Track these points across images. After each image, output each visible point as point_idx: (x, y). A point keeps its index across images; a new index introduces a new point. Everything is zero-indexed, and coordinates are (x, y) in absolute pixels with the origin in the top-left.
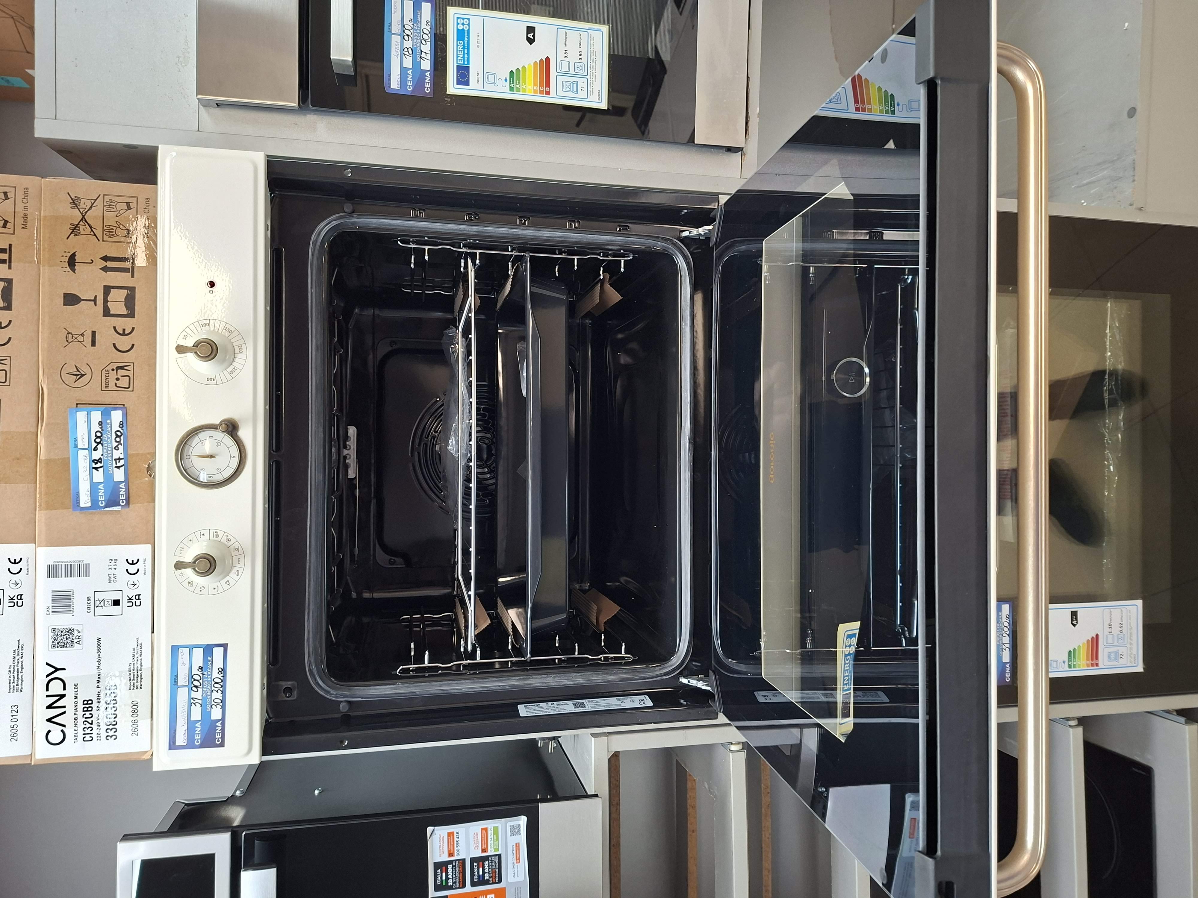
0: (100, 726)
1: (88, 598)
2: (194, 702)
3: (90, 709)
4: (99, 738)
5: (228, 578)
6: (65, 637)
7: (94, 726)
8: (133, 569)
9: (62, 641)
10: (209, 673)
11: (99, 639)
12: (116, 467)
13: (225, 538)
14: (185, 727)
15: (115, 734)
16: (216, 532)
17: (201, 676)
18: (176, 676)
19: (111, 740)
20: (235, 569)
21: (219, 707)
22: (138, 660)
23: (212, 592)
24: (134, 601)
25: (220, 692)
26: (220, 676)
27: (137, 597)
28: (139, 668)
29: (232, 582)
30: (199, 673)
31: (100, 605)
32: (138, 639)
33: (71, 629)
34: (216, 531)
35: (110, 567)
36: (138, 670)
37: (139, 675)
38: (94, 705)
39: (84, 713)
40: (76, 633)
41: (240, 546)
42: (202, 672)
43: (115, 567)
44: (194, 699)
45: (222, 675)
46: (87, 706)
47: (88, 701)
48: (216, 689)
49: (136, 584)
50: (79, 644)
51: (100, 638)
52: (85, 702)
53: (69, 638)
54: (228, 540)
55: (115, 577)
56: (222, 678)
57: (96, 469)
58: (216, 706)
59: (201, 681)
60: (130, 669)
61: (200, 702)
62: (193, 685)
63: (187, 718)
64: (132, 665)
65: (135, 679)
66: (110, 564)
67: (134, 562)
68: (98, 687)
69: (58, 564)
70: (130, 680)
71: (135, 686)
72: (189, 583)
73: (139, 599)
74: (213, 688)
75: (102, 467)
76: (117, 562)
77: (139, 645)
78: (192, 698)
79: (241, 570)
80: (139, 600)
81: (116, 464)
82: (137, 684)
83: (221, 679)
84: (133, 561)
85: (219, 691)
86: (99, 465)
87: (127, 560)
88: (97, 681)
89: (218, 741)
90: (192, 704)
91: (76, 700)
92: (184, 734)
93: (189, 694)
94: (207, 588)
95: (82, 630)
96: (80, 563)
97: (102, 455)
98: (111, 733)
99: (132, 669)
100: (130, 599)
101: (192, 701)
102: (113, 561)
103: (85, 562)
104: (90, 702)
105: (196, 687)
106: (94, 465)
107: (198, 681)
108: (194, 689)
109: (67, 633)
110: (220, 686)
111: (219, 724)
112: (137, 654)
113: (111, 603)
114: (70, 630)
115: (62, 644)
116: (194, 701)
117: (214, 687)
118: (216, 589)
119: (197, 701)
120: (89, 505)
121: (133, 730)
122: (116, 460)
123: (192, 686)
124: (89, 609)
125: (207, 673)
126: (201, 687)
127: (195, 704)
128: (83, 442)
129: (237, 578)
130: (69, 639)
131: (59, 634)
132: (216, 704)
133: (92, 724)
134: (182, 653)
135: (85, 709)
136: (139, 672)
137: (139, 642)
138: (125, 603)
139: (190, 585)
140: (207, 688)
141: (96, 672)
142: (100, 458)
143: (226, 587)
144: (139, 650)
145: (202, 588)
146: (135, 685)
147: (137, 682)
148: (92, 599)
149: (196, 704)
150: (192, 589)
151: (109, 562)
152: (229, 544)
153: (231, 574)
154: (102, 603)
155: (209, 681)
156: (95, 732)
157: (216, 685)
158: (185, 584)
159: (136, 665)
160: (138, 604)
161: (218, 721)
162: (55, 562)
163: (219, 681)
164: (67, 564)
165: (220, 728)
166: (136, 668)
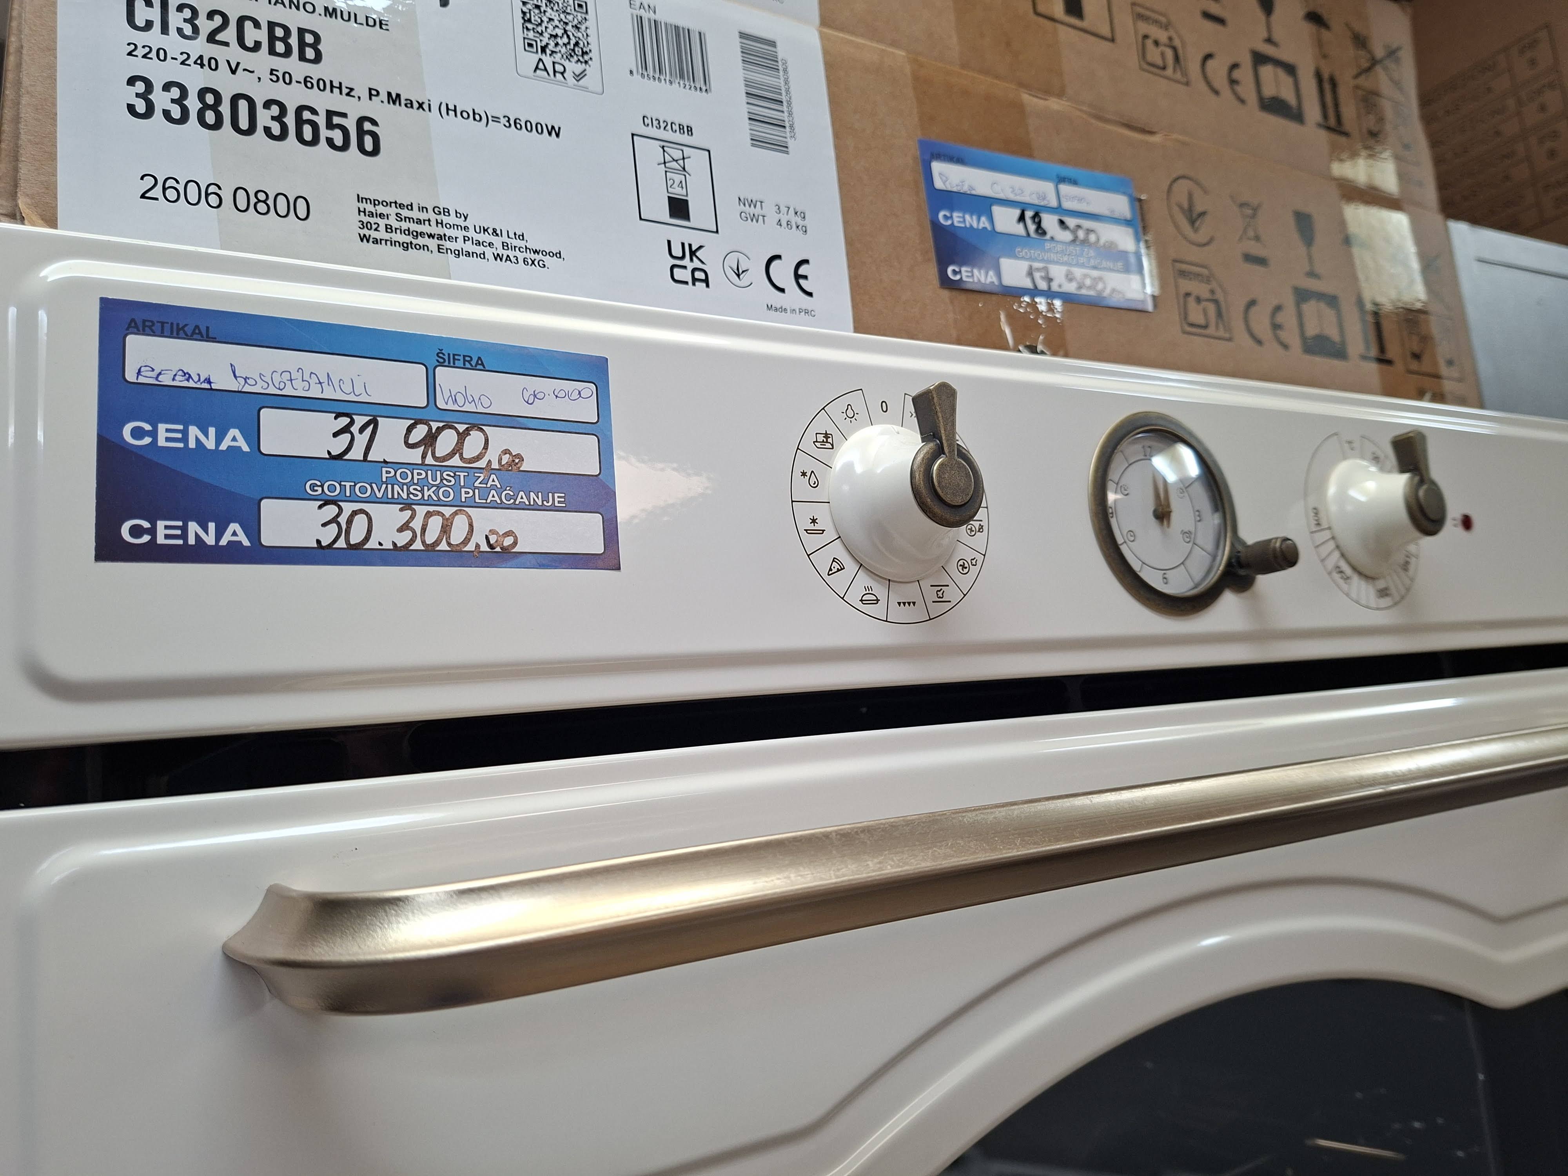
0: (202, 65)
1: (690, 130)
2: (355, 429)
3: (280, 47)
4: (140, 52)
5: (851, 567)
6: (560, 32)
7: (199, 47)
8: (783, 273)
9: (545, 19)
10: (493, 496)
11: (553, 131)
12: (1031, 267)
13: (968, 555)
14: (224, 382)
15: (158, 113)
16: (981, 527)
17: (482, 464)
18: (479, 365)
19: (130, 95)
20: (880, 591)
21: (327, 535)
22: (478, 243)
23: (804, 513)
24: (686, 262)
25: (403, 539)
26: (478, 539)
27: (701, 275)
28: (448, 244)
29: (840, 581)
30: (492, 455)
31: (668, 158)
32: (559, 255)
33: (586, 58)
34: (985, 528)
35: (784, 210)
36: (440, 237)
37: (420, 241)
38: (293, 65)
39: (264, 26)
40: (573, 67)
41: (950, 605)
42: (495, 465)
43: (784, 223)
44: (370, 429)
45: (484, 548)
46: (294, 41)
47: (315, 46)
48: (417, 524)
49: (738, 276)
50: (537, 68)
51: (558, 135)
52: (309, 39)
53: (557, 44)
54: (964, 567)
55: (754, 218)
56: (471, 547)
57: (1022, 218)
58: (334, 520)
59: (456, 461)
60: (447, 212)
61: (356, 453)
62: (440, 430)
63: (272, 390)
64: (460, 222)
65: (405, 225)
66: (792, 211)
67: (801, 281)
68: (373, 93)
69: (781, 68)
70: (401, 206)
71: (372, 220)
72: (826, 436)
73: (695, 280)
74: (421, 511)
75: (1028, 235)
76: (800, 233)
77: (537, 257)
78: (374, 422)
79: (878, 610)
80: (689, 279)
81: (1038, 270)
82: (382, 228)
83: (466, 541)
84: (805, 277)
85: (407, 536)
86: (1032, 227)
87: (806, 262)
88: (398, 96)
89: (136, 531)
90: (344, 421)
91: (320, 10)
92: (189, 378)
93: (395, 411)
94: (812, 494)
95: (585, 89)
96: (788, 129)
97: (1052, 238)
98: (162, 100)
99: (446, 219)
100: (693, 253)
101: (360, 421)
102: (801, 223)
103: (791, 143)
104: (310, 53)
105: (430, 440)
106: (1029, 214)
107: (458, 449)
108: (420, 432)
109: (573, 41)
110: (430, 540)
111: (234, 532)
112: (505, 245)
113: (678, 192)
114: (584, 53)
115: (535, 19)
116: (362, 430)
117: (429, 515)
118: (811, 527)
119: (361, 440)
120: (939, 184)
121: (170, 183)
122: (1046, 269)
123: (435, 426)
124: (655, 123)
125: (494, 487)
126: (429, 460)
127: (346, 430)
128: (1074, 198)
129: (854, 597)
130: (552, 44)
131: (570, 17)
132: (343, 520)
133: (211, 38)
134: (575, 395)
135: (279, 32)
136: (433, 243)
137: (547, 259)
138: (680, 235)
139: (821, 438)
140: (423, 484)
141: (434, 97)
142: (1044, 233)
143: (823, 561)
144: (517, 253)
145: (813, 479)
146: (379, 220)
147: (389, 228)
148: (684, 138)
149: (346, 437)
150: (808, 445)
151: (799, 210)
152: (953, 569)
153: (863, 580)
154: (674, 165)
155: (458, 494)
156: (173, 44)
157: (435, 524)
158: (823, 424)
159: (460, 234)
160: (679, 274)
161: (253, 529)
162: (785, 63)
163: (457, 535)
164: (784, 93)
165: (210, 540)
166: (449, 232)
